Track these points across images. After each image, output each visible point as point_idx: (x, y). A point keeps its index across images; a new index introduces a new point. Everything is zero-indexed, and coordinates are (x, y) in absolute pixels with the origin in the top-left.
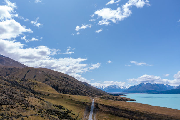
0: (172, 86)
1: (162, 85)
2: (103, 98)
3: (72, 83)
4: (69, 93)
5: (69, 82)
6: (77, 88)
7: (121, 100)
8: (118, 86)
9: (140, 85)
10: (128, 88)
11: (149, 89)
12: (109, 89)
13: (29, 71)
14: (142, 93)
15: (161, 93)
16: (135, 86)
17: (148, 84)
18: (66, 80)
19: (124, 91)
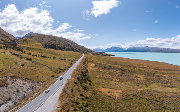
1: (121, 48)
2: (93, 54)
3: (70, 44)
4: (65, 50)
5: (69, 43)
6: (74, 47)
7: (106, 56)
9: (111, 48)
11: (115, 50)
13: (40, 36)
15: (121, 51)
16: (109, 48)
17: (115, 47)
18: (67, 42)
19: (103, 51)
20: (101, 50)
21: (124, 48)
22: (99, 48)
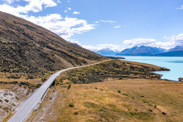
0: (164, 49)
1: (155, 47)
8: (110, 49)
9: (134, 48)
10: (121, 51)
11: (143, 52)
12: (101, 52)
14: (135, 56)
15: (156, 55)
16: (128, 49)
17: (142, 47)
19: (117, 54)
20: (112, 52)
21: (162, 48)
22: (108, 49)
